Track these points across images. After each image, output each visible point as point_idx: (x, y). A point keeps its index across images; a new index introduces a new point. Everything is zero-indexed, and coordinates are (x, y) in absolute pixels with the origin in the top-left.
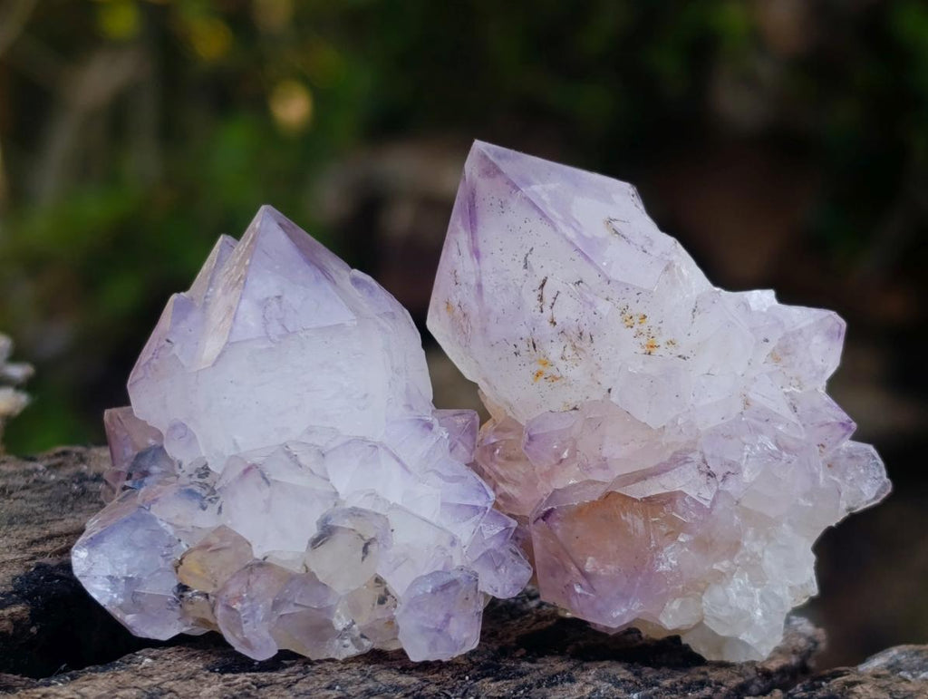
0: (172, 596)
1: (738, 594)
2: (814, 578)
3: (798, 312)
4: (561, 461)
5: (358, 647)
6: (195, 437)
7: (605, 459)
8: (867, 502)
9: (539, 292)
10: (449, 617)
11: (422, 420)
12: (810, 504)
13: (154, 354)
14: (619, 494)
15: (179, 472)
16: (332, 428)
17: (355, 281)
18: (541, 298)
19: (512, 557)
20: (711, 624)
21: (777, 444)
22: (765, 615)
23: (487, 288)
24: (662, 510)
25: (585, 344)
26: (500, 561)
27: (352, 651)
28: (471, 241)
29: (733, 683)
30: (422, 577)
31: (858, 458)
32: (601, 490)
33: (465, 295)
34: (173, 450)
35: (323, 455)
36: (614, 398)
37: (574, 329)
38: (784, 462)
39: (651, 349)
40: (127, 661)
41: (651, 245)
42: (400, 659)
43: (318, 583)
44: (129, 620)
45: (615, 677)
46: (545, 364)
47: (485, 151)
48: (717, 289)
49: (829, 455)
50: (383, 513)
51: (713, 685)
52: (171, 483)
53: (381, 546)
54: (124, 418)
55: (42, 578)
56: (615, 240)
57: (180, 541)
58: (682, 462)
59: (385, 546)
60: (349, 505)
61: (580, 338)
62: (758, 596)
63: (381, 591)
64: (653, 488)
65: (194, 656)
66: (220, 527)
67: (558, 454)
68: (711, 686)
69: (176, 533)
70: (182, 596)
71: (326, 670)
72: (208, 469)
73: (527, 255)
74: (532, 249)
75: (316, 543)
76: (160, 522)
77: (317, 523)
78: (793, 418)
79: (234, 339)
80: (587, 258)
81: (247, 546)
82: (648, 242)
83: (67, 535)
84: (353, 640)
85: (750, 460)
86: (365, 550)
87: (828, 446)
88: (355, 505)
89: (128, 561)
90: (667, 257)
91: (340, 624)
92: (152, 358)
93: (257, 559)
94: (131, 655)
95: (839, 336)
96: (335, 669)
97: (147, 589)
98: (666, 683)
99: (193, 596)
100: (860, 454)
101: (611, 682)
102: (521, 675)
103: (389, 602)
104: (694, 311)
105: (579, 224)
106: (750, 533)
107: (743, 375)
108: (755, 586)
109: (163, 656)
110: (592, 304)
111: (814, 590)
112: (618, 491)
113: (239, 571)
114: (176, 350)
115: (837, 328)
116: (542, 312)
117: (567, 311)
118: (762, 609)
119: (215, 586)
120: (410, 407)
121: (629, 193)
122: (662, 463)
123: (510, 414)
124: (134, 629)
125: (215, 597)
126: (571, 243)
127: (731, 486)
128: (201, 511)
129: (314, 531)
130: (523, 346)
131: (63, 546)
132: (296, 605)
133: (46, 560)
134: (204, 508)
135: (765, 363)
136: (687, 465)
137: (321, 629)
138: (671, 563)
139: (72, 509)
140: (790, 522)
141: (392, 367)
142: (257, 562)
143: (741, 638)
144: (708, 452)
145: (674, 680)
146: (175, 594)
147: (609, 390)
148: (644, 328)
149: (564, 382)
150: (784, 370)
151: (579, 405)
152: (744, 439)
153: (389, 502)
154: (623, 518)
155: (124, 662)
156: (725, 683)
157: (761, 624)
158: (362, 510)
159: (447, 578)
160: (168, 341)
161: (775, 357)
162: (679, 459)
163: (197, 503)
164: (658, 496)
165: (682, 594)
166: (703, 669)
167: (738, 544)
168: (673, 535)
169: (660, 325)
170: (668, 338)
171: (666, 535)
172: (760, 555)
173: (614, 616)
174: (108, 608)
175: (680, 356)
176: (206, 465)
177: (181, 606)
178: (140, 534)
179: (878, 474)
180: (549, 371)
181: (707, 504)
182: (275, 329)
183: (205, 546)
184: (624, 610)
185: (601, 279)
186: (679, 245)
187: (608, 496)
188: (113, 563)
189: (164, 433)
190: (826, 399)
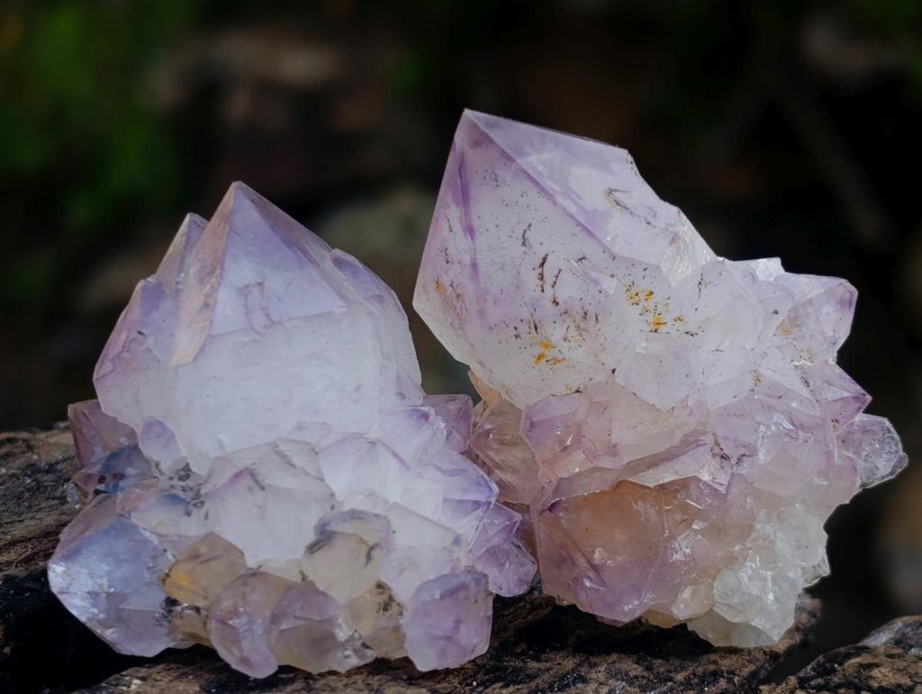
0: (159, 611)
1: (750, 579)
2: (826, 557)
3: (808, 281)
4: (566, 447)
5: (361, 658)
6: (173, 435)
7: (615, 446)
8: (883, 478)
9: (539, 270)
10: (458, 622)
11: (418, 411)
12: (825, 483)
13: (124, 347)
14: (631, 483)
15: (156, 473)
16: (324, 424)
17: (338, 262)
18: (541, 277)
19: (516, 551)
20: (722, 611)
21: (793, 424)
22: (776, 599)
23: (482, 267)
24: (675, 497)
25: (591, 323)
26: (505, 558)
27: (354, 661)
28: (464, 217)
29: (746, 672)
30: (429, 581)
31: (874, 432)
32: (611, 478)
33: (458, 274)
34: (150, 450)
35: (316, 453)
36: (619, 378)
37: (578, 309)
38: (800, 441)
39: (658, 326)
40: (114, 683)
41: (654, 216)
42: (405, 667)
43: (317, 592)
44: (109, 635)
45: (627, 675)
46: (547, 346)
47: (475, 120)
48: (721, 259)
49: (842, 430)
50: (384, 514)
51: (726, 675)
52: (151, 487)
53: (385, 550)
54: (91, 414)
55: (12, 592)
56: (617, 211)
57: (165, 551)
58: (694, 445)
59: (388, 550)
60: (347, 507)
61: (585, 317)
62: (769, 579)
63: (385, 597)
64: (666, 475)
65: (185, 674)
66: (207, 535)
67: (562, 441)
68: (723, 677)
69: (160, 542)
70: (170, 611)
71: (330, 686)
72: (190, 470)
73: (525, 231)
74: (530, 225)
75: (313, 548)
76: (142, 531)
77: (315, 528)
78: (806, 393)
79: (214, 332)
80: (589, 232)
81: (239, 554)
82: (652, 214)
83: (30, 539)
84: (356, 651)
85: (766, 441)
86: (369, 557)
87: (842, 421)
88: (355, 507)
89: (108, 573)
90: (671, 229)
91: (342, 634)
92: (123, 351)
93: (251, 569)
94: (117, 676)
95: (850, 305)
96: (340, 685)
97: (132, 605)
98: (680, 677)
99: (183, 609)
100: (875, 428)
101: (624, 680)
102: (532, 677)
103: (394, 609)
104: (700, 283)
105: (579, 197)
106: (762, 515)
107: (752, 350)
108: (767, 570)
109: (153, 676)
110: (596, 282)
111: (826, 570)
112: (630, 479)
113: (232, 583)
114: (150, 342)
115: (847, 296)
116: (543, 291)
117: (569, 290)
118: (774, 592)
119: (205, 598)
120: (402, 396)
121: (627, 160)
122: (672, 446)
123: (505, 397)
124: (118, 646)
125: (207, 610)
126: (572, 217)
127: (745, 469)
128: (186, 518)
129: (311, 537)
130: (523, 329)
131: (28, 553)
132: (296, 618)
133: (12, 571)
134: (189, 514)
135: (775, 335)
136: (699, 448)
137: (323, 640)
138: (685, 552)
139: (30, 507)
140: (803, 502)
141: (382, 354)
142: (252, 572)
143: (752, 624)
144: (721, 433)
145: (687, 674)
146: (163, 609)
147: (614, 371)
148: (651, 305)
149: (566, 364)
150: (795, 343)
151: (582, 387)
152: (758, 418)
153: (389, 501)
154: (635, 507)
155: (110, 684)
156: (738, 672)
157: (774, 608)
158: (361, 512)
159: (454, 582)
160: (140, 333)
161: (784, 329)
162: (690, 442)
163: (181, 508)
164: (672, 483)
165: (694, 582)
166: (713, 657)
167: (751, 528)
168: (687, 523)
169: (668, 301)
170: (676, 314)
171: (681, 523)
172: (772, 537)
173: (626, 610)
174: (89, 625)
175: (687, 333)
176: (188, 465)
177: (170, 622)
178: (122, 546)
179: (894, 448)
180: (550, 353)
181: (722, 490)
182: (258, 319)
183: (195, 556)
184: (636, 603)
185: (606, 255)
186: (682, 215)
187: (619, 484)
188: (91, 575)
189: (138, 431)
190: (838, 371)
